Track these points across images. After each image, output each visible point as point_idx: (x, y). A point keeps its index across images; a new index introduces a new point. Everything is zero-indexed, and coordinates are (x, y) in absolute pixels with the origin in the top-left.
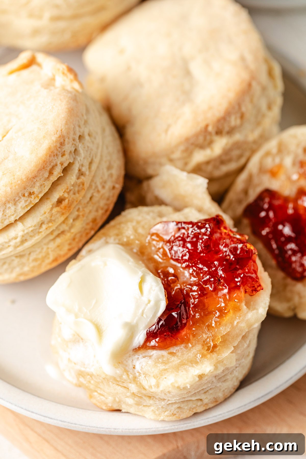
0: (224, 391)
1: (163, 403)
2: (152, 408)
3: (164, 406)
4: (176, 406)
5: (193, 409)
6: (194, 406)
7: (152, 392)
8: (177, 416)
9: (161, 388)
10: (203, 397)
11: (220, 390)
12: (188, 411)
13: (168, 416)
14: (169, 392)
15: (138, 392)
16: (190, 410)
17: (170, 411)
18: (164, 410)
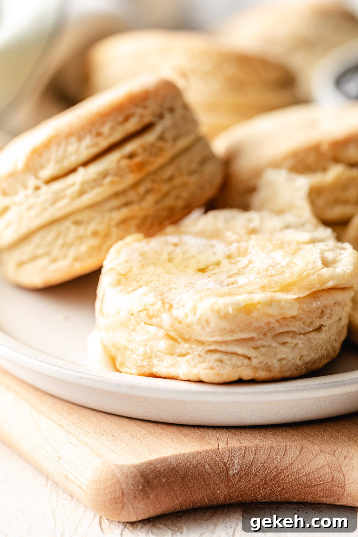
0: (281, 360)
1: (200, 348)
2: (188, 357)
3: (201, 354)
4: (217, 356)
5: (238, 368)
6: (239, 363)
7: (188, 326)
8: (216, 370)
9: (198, 315)
10: (252, 353)
11: (276, 355)
12: (231, 368)
13: (205, 369)
14: (208, 322)
15: (172, 326)
16: (233, 368)
17: (209, 363)
18: (201, 359)
